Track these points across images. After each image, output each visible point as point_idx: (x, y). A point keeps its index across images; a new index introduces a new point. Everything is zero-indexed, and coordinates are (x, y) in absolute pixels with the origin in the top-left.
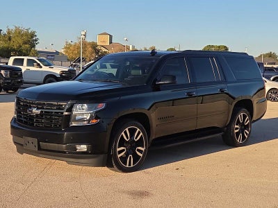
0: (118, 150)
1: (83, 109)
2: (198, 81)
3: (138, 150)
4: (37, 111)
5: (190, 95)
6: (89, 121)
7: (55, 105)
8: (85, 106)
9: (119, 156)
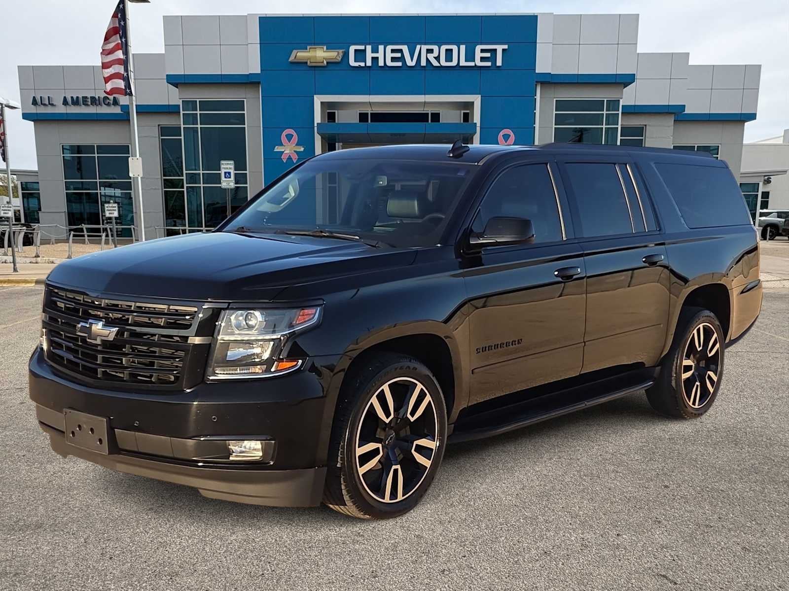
0: (360, 451)
1: (250, 327)
2: (586, 235)
3: (420, 449)
4: (106, 332)
5: (566, 277)
6: (269, 363)
7: (161, 313)
8: (258, 317)
9: (362, 470)
